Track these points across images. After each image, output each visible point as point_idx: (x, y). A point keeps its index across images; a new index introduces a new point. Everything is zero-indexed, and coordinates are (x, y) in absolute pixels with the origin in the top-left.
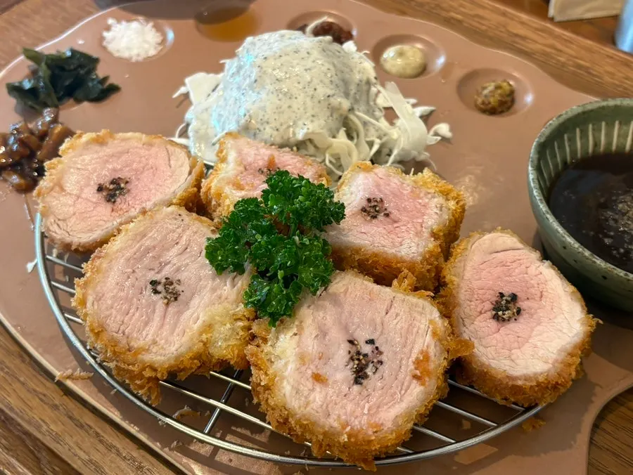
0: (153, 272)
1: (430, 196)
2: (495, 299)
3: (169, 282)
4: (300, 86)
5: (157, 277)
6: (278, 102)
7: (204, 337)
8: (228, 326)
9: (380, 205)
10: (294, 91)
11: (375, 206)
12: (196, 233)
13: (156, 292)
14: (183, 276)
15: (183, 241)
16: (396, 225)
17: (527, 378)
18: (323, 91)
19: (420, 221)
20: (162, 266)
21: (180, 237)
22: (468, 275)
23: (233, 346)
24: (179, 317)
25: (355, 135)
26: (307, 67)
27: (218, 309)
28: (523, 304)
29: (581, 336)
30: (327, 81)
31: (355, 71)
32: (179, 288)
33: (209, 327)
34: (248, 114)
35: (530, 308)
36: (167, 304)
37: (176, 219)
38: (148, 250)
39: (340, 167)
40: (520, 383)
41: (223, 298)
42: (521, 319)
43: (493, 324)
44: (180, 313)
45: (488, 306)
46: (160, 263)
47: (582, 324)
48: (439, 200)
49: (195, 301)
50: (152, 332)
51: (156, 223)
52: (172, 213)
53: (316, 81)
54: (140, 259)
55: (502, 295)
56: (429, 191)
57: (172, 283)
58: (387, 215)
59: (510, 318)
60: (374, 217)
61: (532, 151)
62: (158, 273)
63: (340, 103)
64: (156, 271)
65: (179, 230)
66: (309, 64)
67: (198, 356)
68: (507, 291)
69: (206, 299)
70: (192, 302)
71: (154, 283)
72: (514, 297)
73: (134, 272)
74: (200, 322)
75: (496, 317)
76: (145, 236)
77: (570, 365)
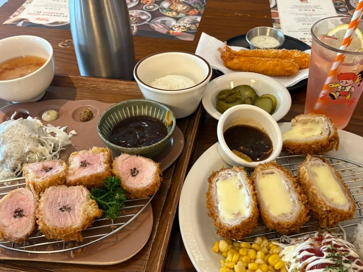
0: (58, 207)
1: (99, 154)
2: (130, 172)
3: (65, 207)
4: (19, 137)
5: (60, 208)
6: (14, 144)
7: (86, 213)
8: (90, 207)
9: (85, 162)
10: (18, 139)
11: (84, 163)
12: (63, 190)
13: (63, 211)
14: (68, 203)
15: (60, 195)
16: (93, 165)
17: (148, 186)
18: (27, 135)
19: (99, 161)
20: (59, 204)
21: (58, 194)
22: (120, 169)
23: (95, 211)
24: (74, 213)
25: (44, 145)
26: (19, 130)
27: (84, 205)
28: (138, 169)
29: (156, 169)
30: (28, 131)
31: (35, 125)
32: (69, 207)
33: (85, 211)
34: (5, 152)
35: (140, 169)
36: (69, 212)
37: (54, 190)
38: (52, 202)
40: (147, 188)
41: (83, 202)
42: (139, 173)
43: (133, 178)
44: (74, 212)
45: (129, 174)
46: (58, 204)
47: (155, 166)
48: (102, 153)
49: (76, 207)
50: (70, 221)
51: (49, 194)
52: (52, 189)
53: (24, 133)
54: (51, 206)
55: (131, 170)
56: (98, 152)
57: (66, 207)
58: (89, 164)
59: (136, 174)
60: (86, 166)
61: (97, 129)
62: (60, 206)
63: (35, 136)
64: (59, 206)
65: (57, 192)
66: (19, 129)
67: (87, 219)
68: (132, 168)
69: (78, 205)
70: (75, 208)
71: (61, 209)
72: (135, 169)
73: (53, 210)
74: (81, 211)
75: (133, 176)
76: (48, 199)
77: (157, 177)
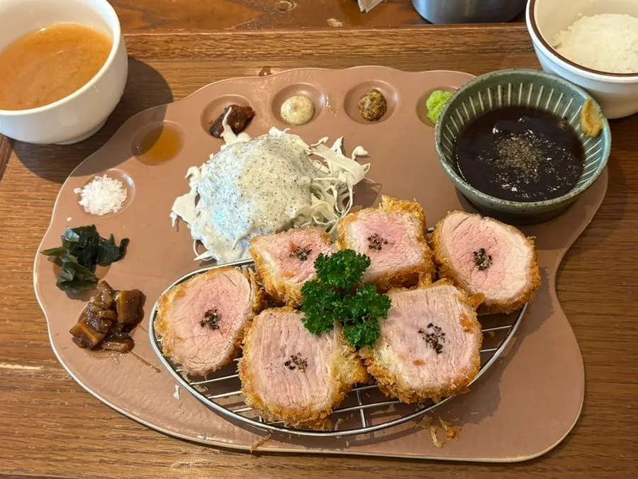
0: (281, 358)
1: (399, 215)
2: (473, 258)
3: (294, 358)
4: (274, 184)
5: (286, 359)
6: (265, 202)
7: (338, 377)
8: (346, 363)
9: (378, 238)
11: (375, 241)
12: (287, 319)
13: (292, 368)
14: (299, 349)
15: (283, 329)
16: (395, 246)
17: (518, 295)
18: (290, 180)
20: (283, 350)
21: (280, 327)
22: (451, 252)
23: (357, 372)
24: (315, 375)
27: (333, 356)
28: (490, 252)
29: (531, 253)
32: (303, 358)
33: (336, 370)
35: (494, 252)
36: (304, 371)
37: (270, 318)
38: (269, 346)
39: (326, 220)
41: (331, 348)
42: (494, 262)
43: (481, 273)
44: (314, 371)
45: (472, 264)
46: (281, 350)
47: (528, 246)
48: (407, 215)
49: (317, 360)
50: (307, 393)
51: (261, 327)
52: (266, 316)
53: (282, 176)
54: (268, 355)
55: (476, 253)
56: (397, 212)
57: (296, 358)
58: (386, 242)
59: (488, 264)
60: (380, 248)
62: (284, 357)
63: (304, 181)
64: (282, 355)
65: (277, 323)
67: (341, 389)
68: (477, 249)
69: (322, 355)
70: (316, 362)
71: (287, 364)
72: (483, 251)
73: (272, 364)
74: (329, 371)
75: (481, 269)
76: (260, 339)
77: (534, 273)
